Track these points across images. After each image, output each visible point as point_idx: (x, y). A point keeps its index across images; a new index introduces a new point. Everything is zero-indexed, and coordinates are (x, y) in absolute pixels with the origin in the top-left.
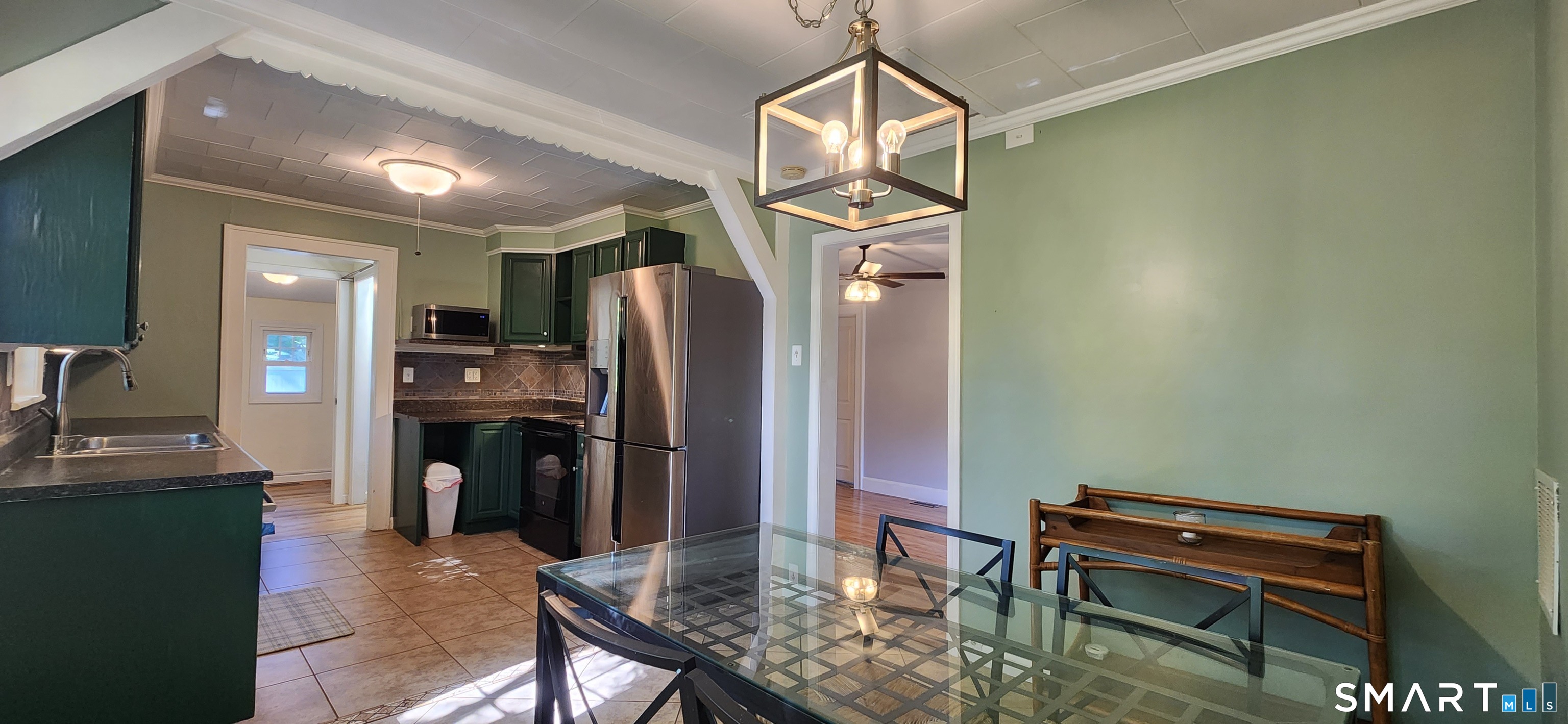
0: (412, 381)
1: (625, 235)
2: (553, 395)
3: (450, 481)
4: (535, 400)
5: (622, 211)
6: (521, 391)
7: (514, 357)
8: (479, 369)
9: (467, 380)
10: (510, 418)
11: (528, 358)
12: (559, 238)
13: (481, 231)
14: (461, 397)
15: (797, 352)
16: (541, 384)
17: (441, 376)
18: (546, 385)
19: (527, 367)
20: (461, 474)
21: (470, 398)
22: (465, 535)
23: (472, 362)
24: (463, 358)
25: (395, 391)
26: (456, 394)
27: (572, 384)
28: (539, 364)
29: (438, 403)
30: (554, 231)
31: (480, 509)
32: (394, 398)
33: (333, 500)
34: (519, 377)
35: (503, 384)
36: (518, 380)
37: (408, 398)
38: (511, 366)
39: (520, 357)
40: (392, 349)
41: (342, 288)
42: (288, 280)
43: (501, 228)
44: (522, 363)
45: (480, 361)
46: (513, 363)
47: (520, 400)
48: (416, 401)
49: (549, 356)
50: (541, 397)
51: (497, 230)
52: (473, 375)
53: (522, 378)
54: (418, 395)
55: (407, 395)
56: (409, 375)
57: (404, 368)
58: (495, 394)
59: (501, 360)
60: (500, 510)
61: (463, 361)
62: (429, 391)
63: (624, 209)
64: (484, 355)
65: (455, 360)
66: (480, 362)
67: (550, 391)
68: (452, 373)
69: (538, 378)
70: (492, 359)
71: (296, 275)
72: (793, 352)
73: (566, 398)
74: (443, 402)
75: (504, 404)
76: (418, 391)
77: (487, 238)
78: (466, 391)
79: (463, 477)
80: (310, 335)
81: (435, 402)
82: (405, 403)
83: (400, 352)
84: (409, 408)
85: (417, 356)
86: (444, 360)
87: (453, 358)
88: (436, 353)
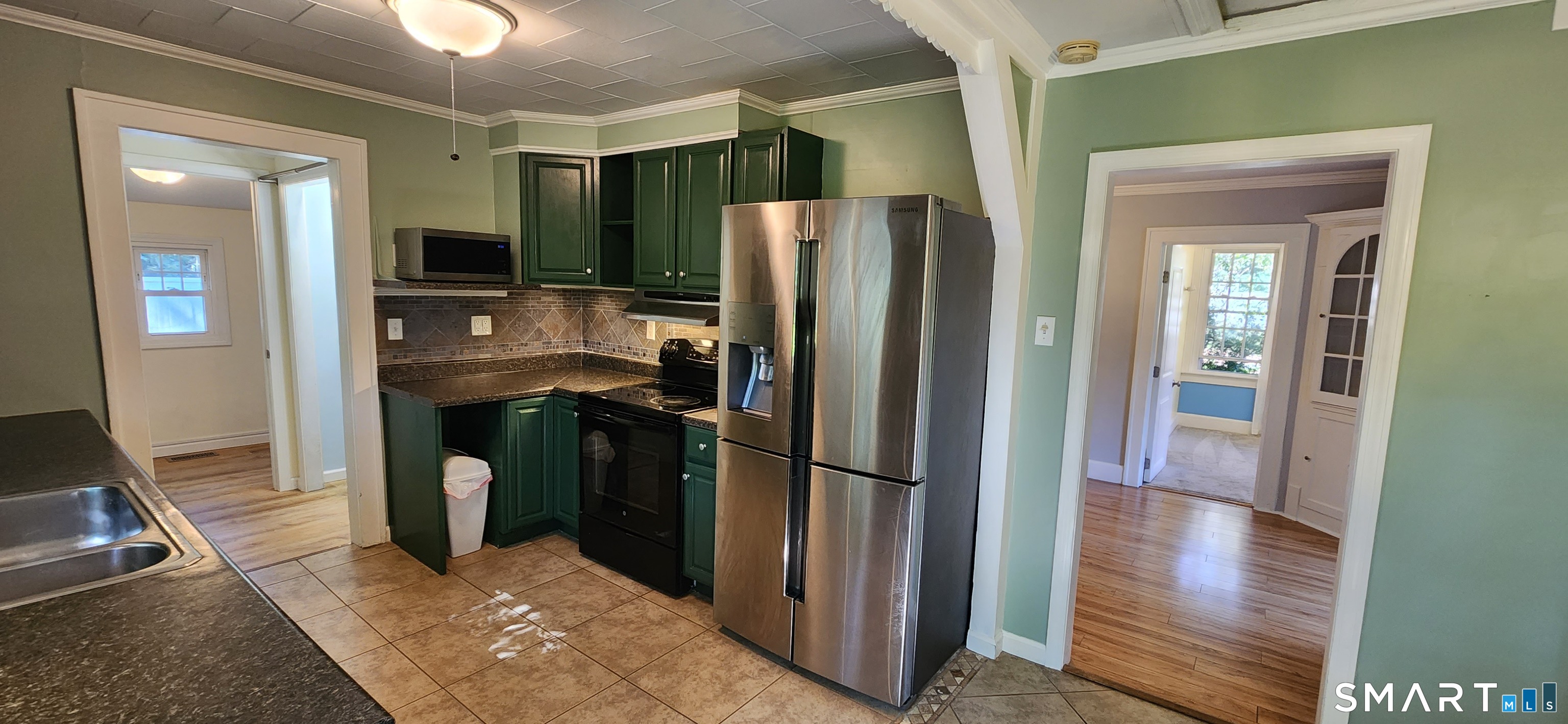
0: (400, 337)
1: (737, 136)
2: (582, 347)
3: (476, 481)
4: (560, 356)
5: (736, 99)
6: (543, 343)
7: (532, 299)
8: (490, 317)
9: (474, 333)
10: (551, 391)
11: (550, 299)
12: (604, 135)
13: (483, 119)
14: (468, 356)
15: (1045, 327)
16: (567, 332)
17: (439, 328)
18: (572, 334)
19: (549, 311)
20: (490, 470)
21: (481, 356)
22: (499, 548)
23: (479, 308)
24: (467, 302)
25: (378, 353)
26: (461, 353)
27: (614, 336)
28: (564, 306)
29: (438, 366)
30: (596, 123)
31: (519, 514)
32: (378, 362)
33: (278, 486)
34: (540, 325)
35: (520, 335)
36: (540, 331)
37: (398, 362)
38: (529, 311)
39: (540, 299)
40: (370, 292)
41: (259, 193)
42: (170, 178)
43: (518, 115)
44: (543, 306)
45: (490, 305)
46: (532, 307)
47: (543, 356)
48: (409, 366)
49: (576, 295)
50: (567, 350)
51: (513, 117)
52: (481, 326)
53: (544, 326)
54: (411, 357)
55: (395, 357)
56: (396, 329)
57: (389, 320)
58: (511, 350)
59: (517, 303)
60: (544, 512)
61: (468, 307)
62: (425, 350)
63: (740, 98)
64: (494, 297)
65: (458, 304)
66: (490, 307)
67: (578, 342)
68: (454, 323)
69: (563, 325)
70: (504, 303)
71: (182, 171)
72: (1039, 326)
73: (604, 352)
74: (445, 364)
75: (524, 363)
76: (410, 351)
77: (490, 129)
78: (475, 348)
79: (493, 473)
80: (204, 254)
81: (435, 366)
82: (395, 369)
83: (382, 296)
84: (401, 378)
85: (405, 302)
86: (442, 307)
87: (451, 304)
88: (431, 296)
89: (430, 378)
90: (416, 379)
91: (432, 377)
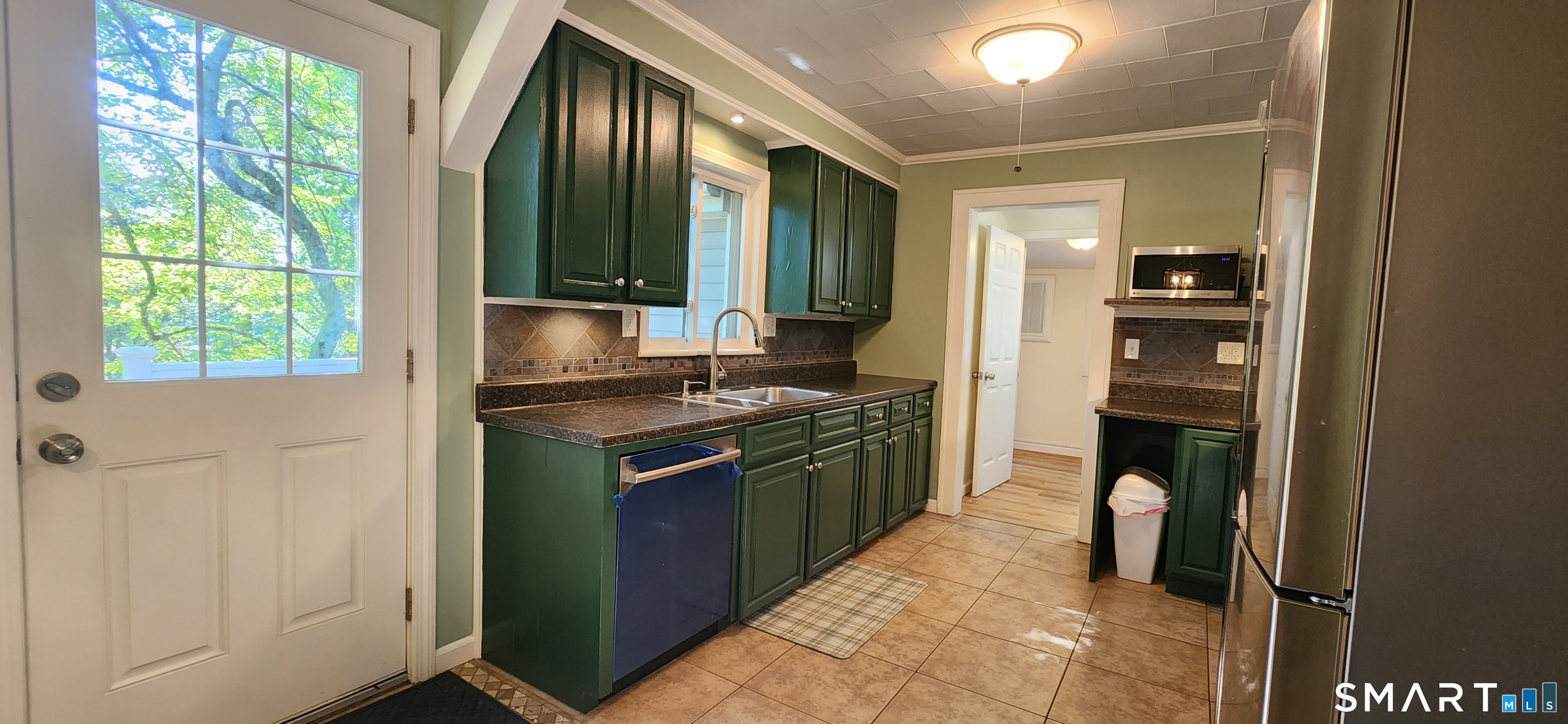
0: (1136, 357)
3: (1145, 505)
8: (1242, 344)
9: (1221, 360)
13: (1257, 123)
14: (1209, 384)
17: (1178, 352)
20: (1165, 499)
21: (1226, 387)
23: (1230, 332)
24: (1216, 326)
25: (1112, 369)
26: (1201, 380)
29: (1169, 389)
32: (1111, 378)
37: (1130, 379)
40: (1110, 313)
45: (1244, 331)
48: (1140, 386)
52: (1230, 353)
54: (1144, 377)
55: (1129, 375)
56: (1132, 349)
57: (1127, 340)
61: (1217, 331)
62: (1159, 372)
66: (1244, 333)
68: (1195, 348)
74: (1179, 389)
76: (1144, 372)
78: (1219, 377)
79: (1168, 503)
81: (1166, 389)
82: (1124, 387)
83: (1123, 318)
84: (1129, 395)
85: (1146, 324)
86: (1185, 330)
87: (1196, 328)
88: (1173, 319)
89: (1159, 400)
90: (1144, 399)
91: (1161, 399)
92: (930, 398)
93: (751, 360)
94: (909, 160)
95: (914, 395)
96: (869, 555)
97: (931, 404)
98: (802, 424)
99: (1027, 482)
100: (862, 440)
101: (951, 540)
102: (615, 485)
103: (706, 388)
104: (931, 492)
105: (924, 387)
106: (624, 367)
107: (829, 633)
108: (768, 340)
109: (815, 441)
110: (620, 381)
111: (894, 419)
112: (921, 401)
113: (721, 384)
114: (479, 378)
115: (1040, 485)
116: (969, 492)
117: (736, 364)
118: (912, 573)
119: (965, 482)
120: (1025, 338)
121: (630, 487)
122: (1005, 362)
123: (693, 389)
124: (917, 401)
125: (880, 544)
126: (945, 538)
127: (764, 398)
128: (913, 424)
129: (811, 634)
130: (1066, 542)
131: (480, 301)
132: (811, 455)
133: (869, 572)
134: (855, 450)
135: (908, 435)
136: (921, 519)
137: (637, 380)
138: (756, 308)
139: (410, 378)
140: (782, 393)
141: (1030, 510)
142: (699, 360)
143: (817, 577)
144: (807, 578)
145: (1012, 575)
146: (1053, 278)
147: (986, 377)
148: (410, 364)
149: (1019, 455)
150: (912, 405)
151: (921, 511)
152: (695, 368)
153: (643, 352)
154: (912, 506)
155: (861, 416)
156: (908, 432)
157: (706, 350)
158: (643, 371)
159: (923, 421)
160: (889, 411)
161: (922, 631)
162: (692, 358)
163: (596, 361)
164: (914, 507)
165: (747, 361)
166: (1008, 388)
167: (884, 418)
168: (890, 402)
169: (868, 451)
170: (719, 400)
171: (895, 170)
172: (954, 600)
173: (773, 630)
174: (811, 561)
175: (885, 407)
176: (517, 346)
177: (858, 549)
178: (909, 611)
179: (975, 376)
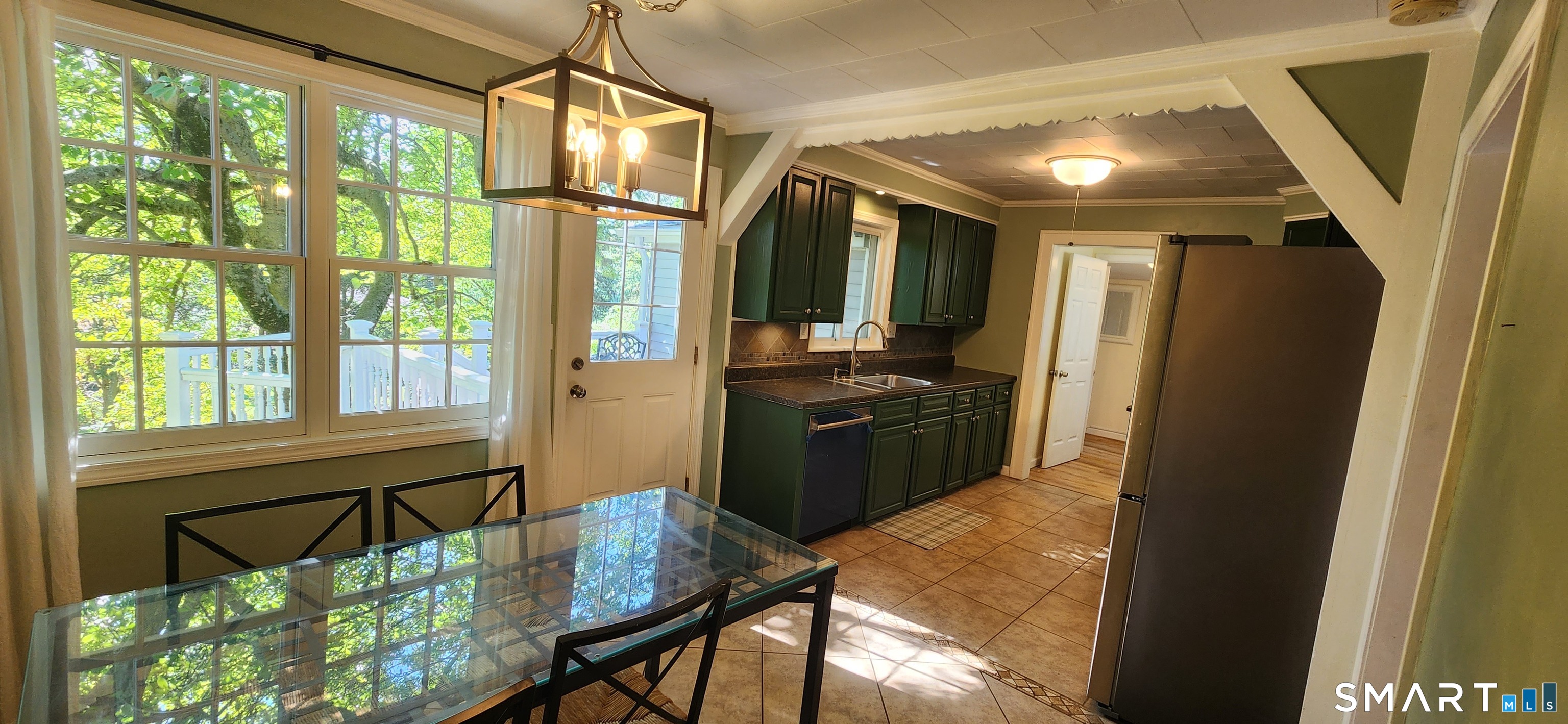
92: (1010, 390)
93: (877, 354)
94: (1007, 204)
95: (996, 386)
96: (951, 498)
97: (1010, 394)
98: (912, 403)
99: (1093, 461)
100: (953, 416)
101: (1016, 495)
102: (806, 431)
103: (848, 374)
104: (1006, 460)
105: (1005, 380)
106: (799, 358)
107: (921, 536)
108: (889, 340)
109: (920, 415)
110: (797, 367)
111: (978, 403)
112: (1001, 391)
113: (858, 371)
114: (726, 363)
115: (1105, 466)
116: (1039, 464)
117: (866, 357)
118: (981, 512)
119: (1037, 456)
120: (1103, 339)
121: (814, 432)
122: (1080, 363)
123: (840, 375)
124: (999, 391)
125: (961, 493)
126: (1012, 493)
127: (885, 382)
128: (994, 408)
129: (910, 535)
130: (1107, 505)
131: (730, 319)
132: (916, 423)
133: (951, 508)
134: (947, 423)
135: (989, 416)
136: (996, 480)
137: (806, 366)
138: (883, 319)
139: (696, 362)
140: (898, 380)
141: (1089, 483)
142: (843, 354)
143: (914, 505)
144: (909, 506)
145: (1055, 521)
146: (1139, 289)
147: (1060, 375)
148: (696, 355)
149: (1090, 439)
150: (994, 396)
151: (996, 474)
152: (840, 359)
153: (811, 349)
154: (989, 469)
155: (953, 400)
156: (989, 413)
157: (849, 347)
158: (809, 362)
159: (1004, 406)
160: (974, 398)
161: (982, 543)
162: (839, 353)
163: (784, 354)
164: (990, 470)
165: (874, 355)
166: (1082, 384)
167: (970, 402)
168: (976, 391)
169: (956, 425)
170: (856, 383)
171: (995, 211)
172: (1009, 530)
173: (885, 531)
174: (911, 493)
175: (972, 394)
176: (745, 345)
177: (944, 493)
178: (976, 532)
179: (1052, 373)
